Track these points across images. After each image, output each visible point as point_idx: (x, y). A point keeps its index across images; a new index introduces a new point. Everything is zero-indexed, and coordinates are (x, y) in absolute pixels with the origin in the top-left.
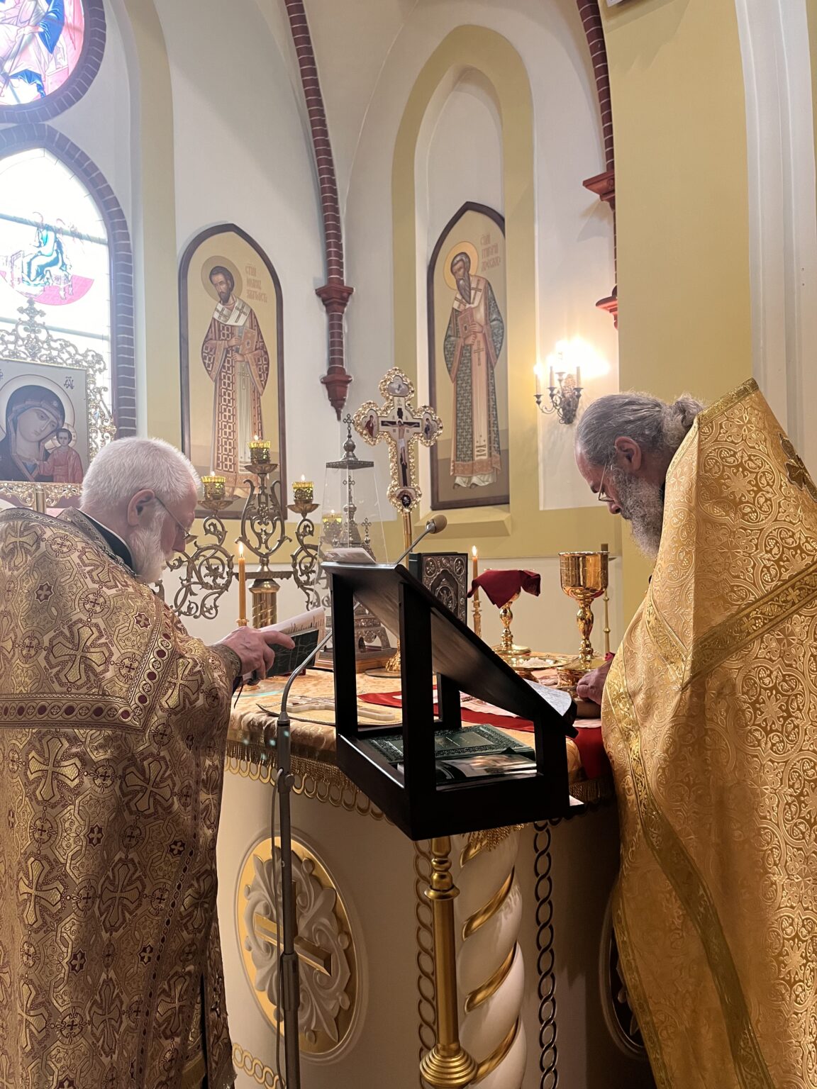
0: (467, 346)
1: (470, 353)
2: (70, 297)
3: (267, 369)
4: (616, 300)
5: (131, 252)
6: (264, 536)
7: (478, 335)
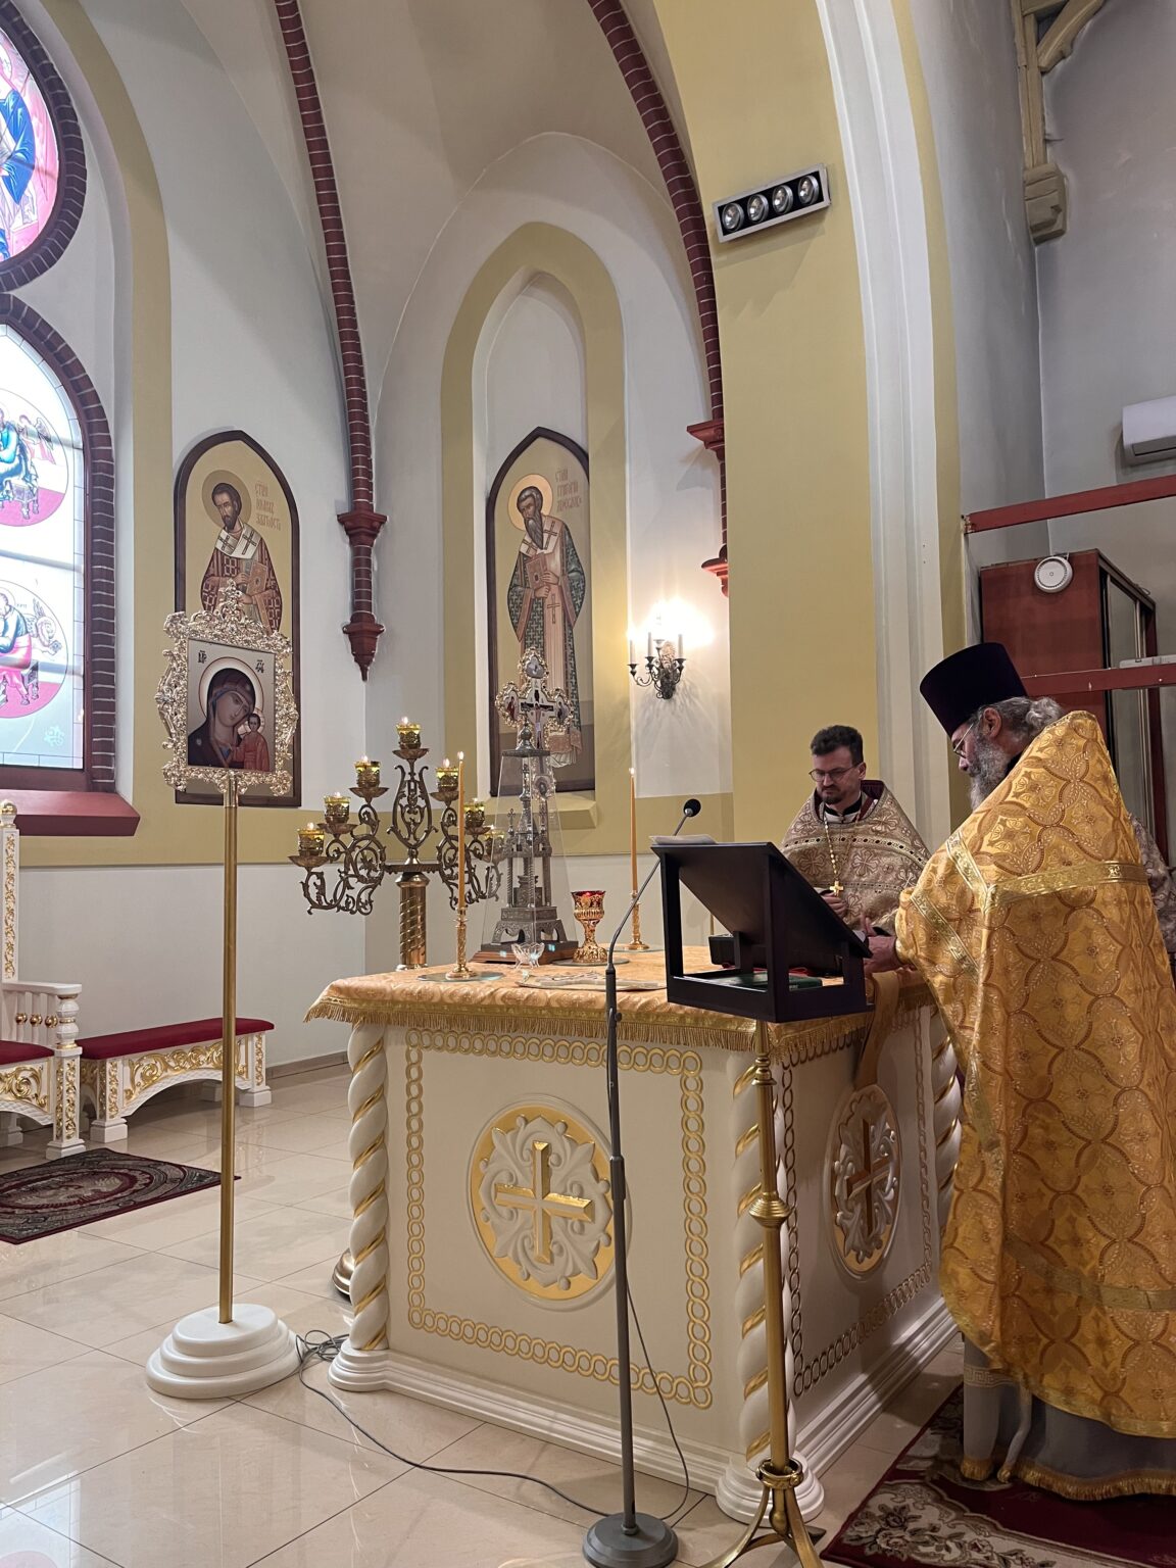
0: (539, 599)
1: (542, 607)
2: (34, 515)
3: (280, 614)
4: (724, 562)
5: (112, 461)
6: (412, 826)
7: (553, 587)
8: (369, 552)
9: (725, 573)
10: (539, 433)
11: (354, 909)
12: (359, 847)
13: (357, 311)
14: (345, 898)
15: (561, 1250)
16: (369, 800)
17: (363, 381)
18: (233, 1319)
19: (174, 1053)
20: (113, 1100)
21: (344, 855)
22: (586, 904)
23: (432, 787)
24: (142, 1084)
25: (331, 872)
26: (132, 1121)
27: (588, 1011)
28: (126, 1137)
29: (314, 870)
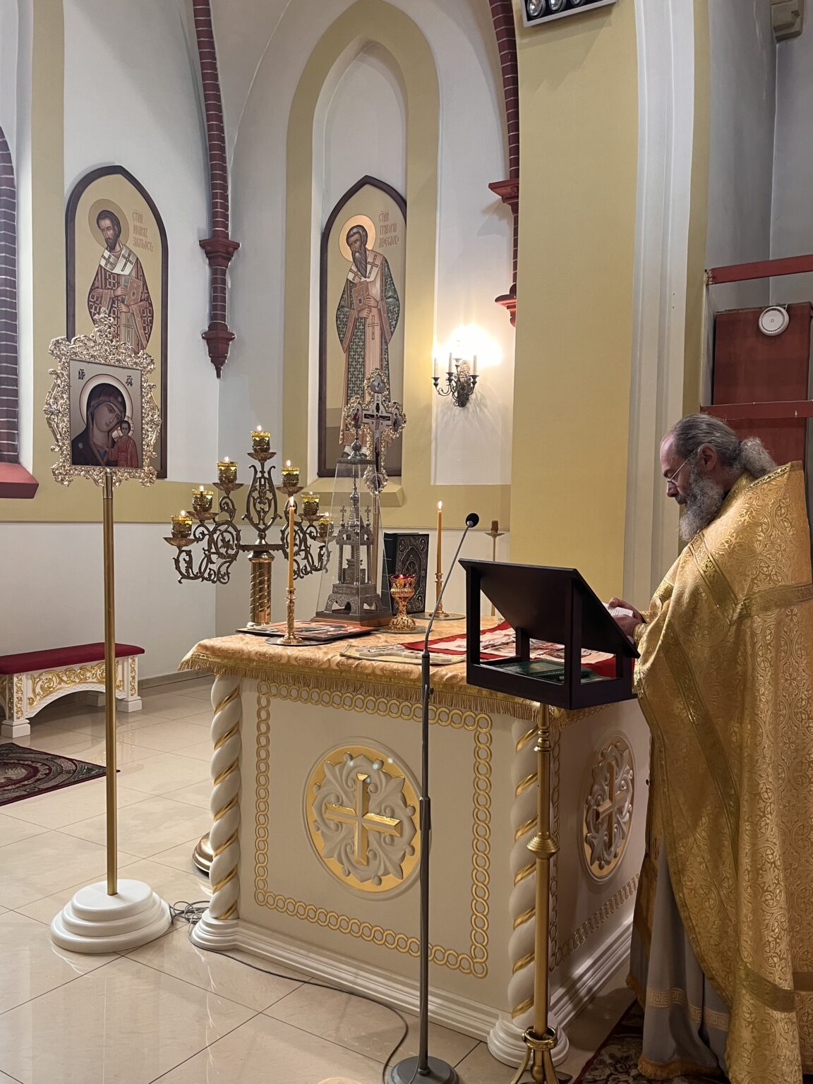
0: (362, 319)
1: (364, 325)
3: (152, 322)
4: (513, 298)
5: (14, 187)
6: (262, 514)
7: (373, 309)
8: (224, 273)
9: (514, 307)
10: (367, 181)
11: (215, 580)
12: (220, 530)
13: (218, 66)
14: (208, 571)
15: (375, 855)
16: (228, 492)
17: (223, 127)
18: (118, 892)
19: (66, 670)
20: (19, 705)
21: (207, 537)
22: (401, 585)
23: (278, 480)
24: (42, 693)
25: (198, 550)
26: (33, 721)
27: (404, 679)
28: (29, 733)
29: (184, 548)
